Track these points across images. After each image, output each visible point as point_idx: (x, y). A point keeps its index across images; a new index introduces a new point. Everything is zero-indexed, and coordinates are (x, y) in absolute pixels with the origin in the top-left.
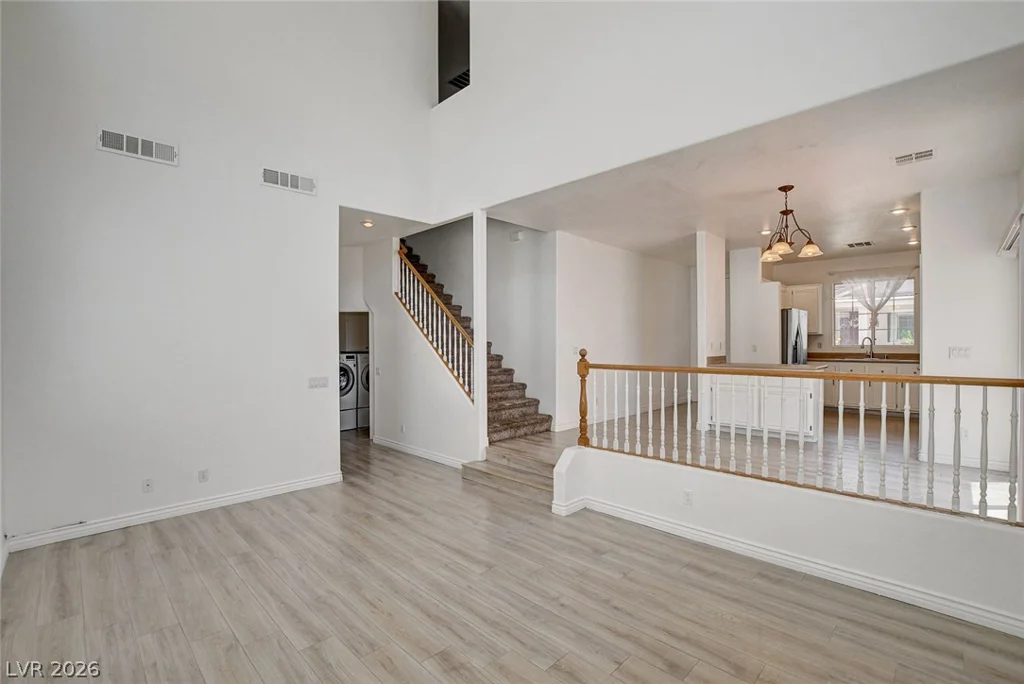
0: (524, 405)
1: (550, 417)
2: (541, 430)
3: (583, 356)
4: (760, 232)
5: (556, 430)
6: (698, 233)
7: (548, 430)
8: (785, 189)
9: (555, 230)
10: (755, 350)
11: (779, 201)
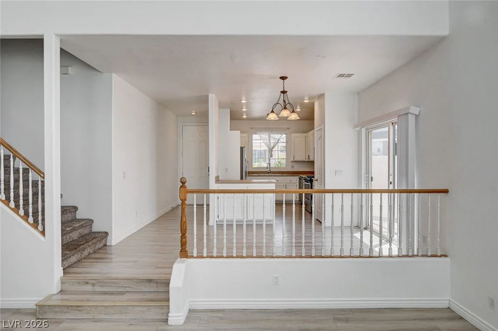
0: (82, 226)
1: (107, 233)
2: (100, 246)
3: (183, 183)
4: (240, 101)
5: (113, 244)
6: (209, 95)
7: (105, 245)
8: (283, 78)
9: (112, 73)
10: (227, 171)
11: (279, 85)
